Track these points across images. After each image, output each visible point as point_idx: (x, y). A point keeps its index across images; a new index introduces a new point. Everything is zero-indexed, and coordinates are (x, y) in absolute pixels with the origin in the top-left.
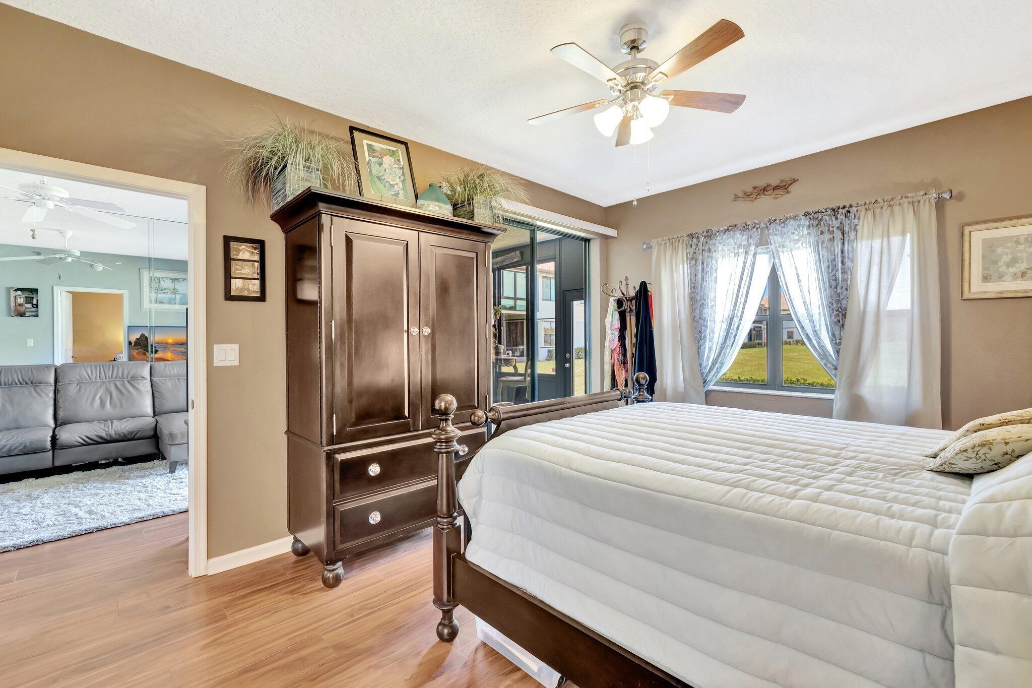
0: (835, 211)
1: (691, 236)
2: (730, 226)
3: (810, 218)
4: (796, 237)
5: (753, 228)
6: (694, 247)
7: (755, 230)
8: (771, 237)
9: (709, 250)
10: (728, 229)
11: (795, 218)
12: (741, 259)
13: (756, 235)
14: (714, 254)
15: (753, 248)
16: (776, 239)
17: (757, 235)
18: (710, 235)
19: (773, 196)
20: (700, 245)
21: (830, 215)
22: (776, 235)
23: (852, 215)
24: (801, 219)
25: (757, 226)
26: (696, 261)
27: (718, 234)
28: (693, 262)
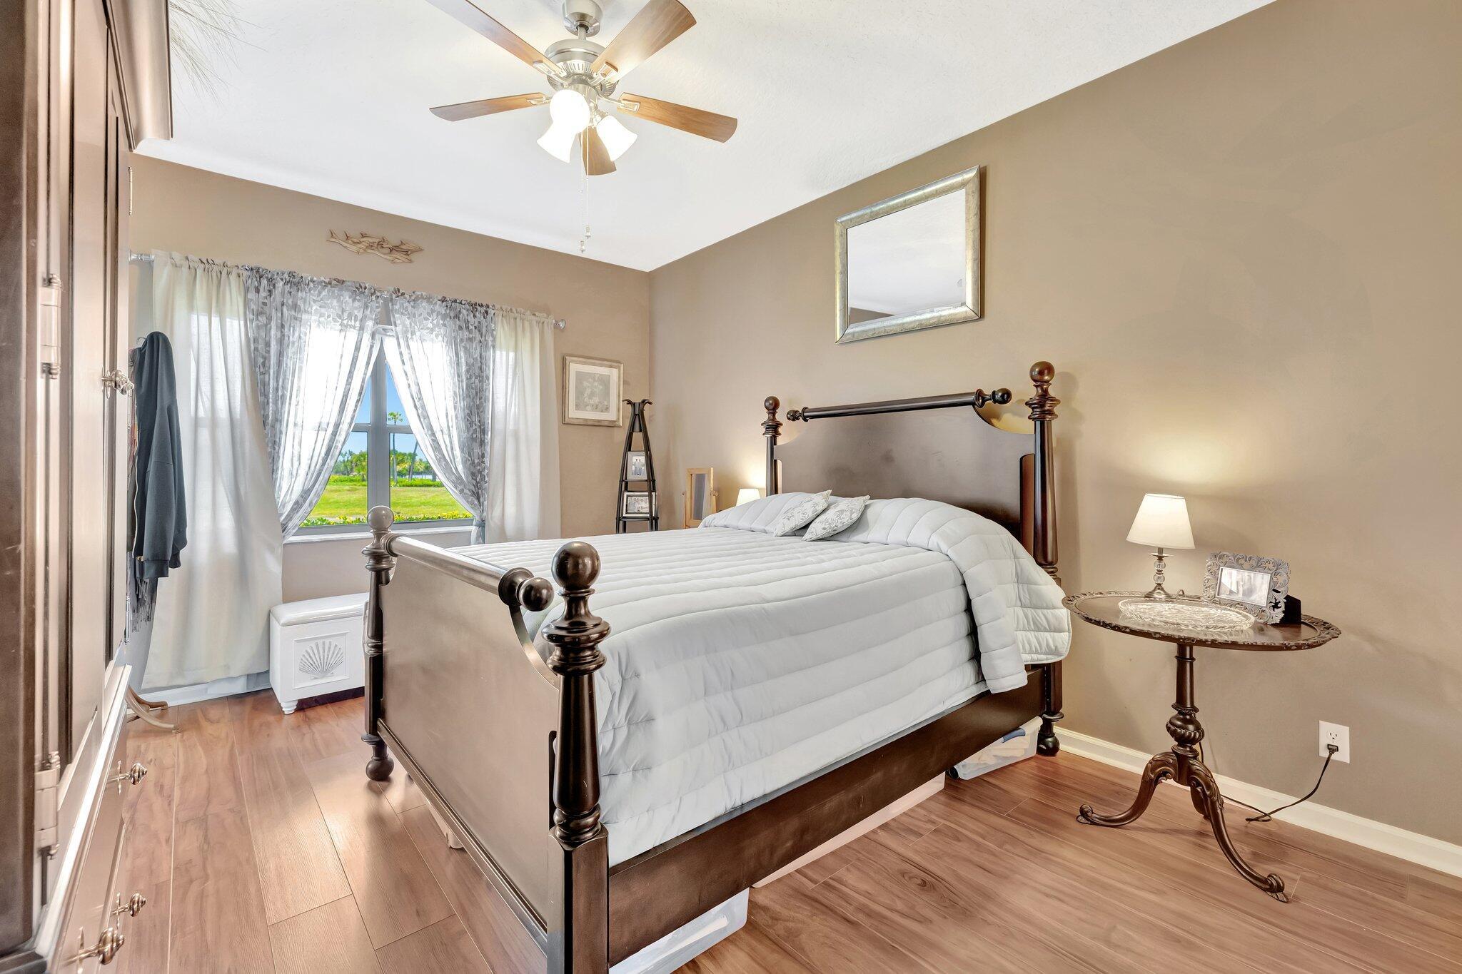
0: (474, 306)
1: (258, 273)
2: (335, 280)
3: (447, 306)
4: (430, 325)
5: (372, 294)
6: (263, 294)
7: (374, 298)
8: (397, 316)
9: (295, 307)
10: (330, 283)
11: (429, 299)
12: (352, 335)
13: (376, 305)
14: (305, 317)
15: (370, 324)
16: (401, 321)
17: (377, 307)
18: (295, 282)
19: (391, 258)
20: (277, 292)
21: (468, 310)
22: (402, 314)
23: (489, 317)
24: (436, 303)
25: (379, 294)
26: (269, 319)
27: (311, 285)
28: (263, 319)
